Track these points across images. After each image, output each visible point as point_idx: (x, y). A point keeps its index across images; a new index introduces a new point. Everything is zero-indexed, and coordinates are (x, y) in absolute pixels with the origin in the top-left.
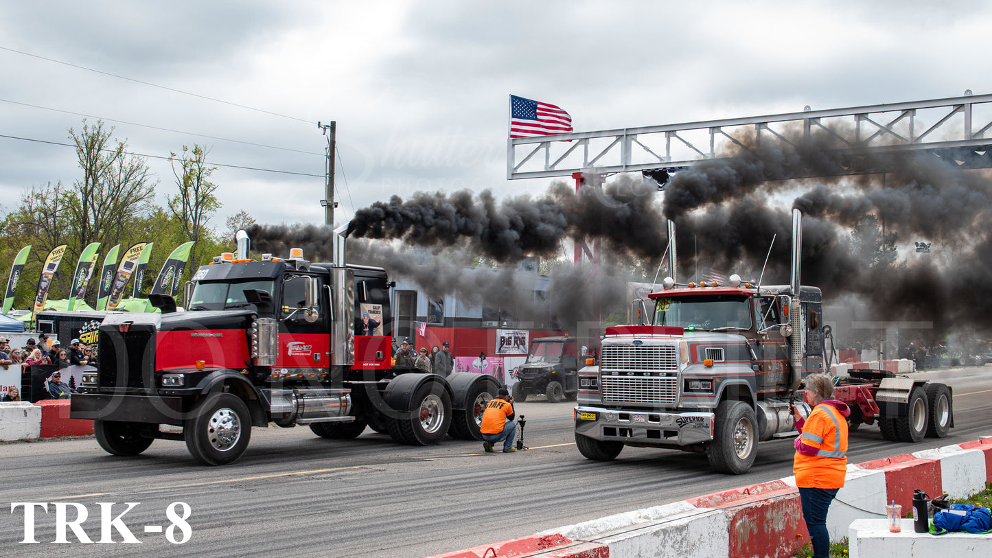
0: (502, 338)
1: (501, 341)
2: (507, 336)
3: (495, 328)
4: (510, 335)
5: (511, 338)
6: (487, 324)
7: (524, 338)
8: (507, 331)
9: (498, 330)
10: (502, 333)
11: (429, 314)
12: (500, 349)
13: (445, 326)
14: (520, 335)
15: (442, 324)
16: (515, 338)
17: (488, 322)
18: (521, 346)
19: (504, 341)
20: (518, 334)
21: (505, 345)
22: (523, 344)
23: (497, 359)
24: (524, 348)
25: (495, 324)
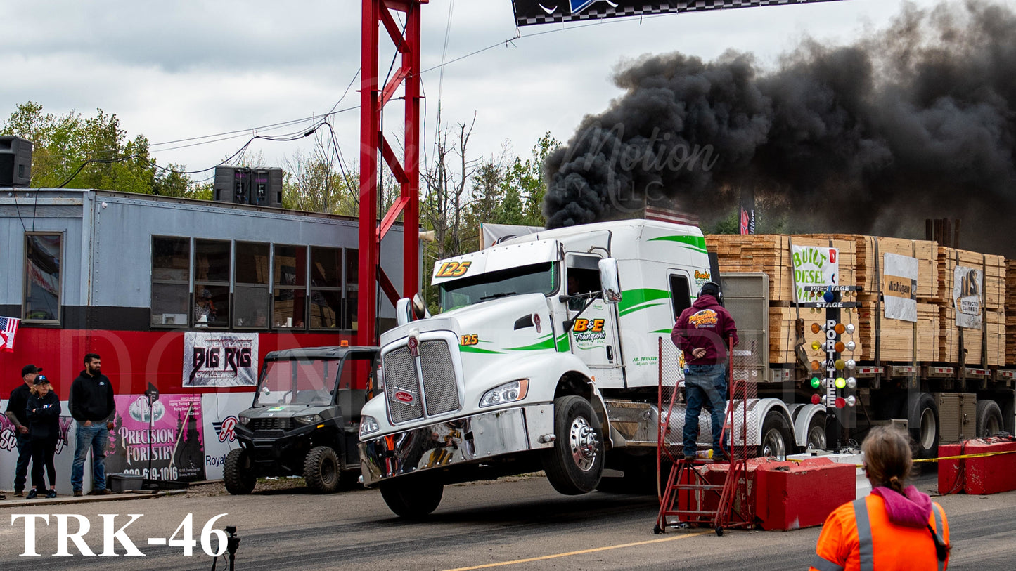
0: (196, 350)
1: (195, 359)
2: (207, 347)
3: (182, 330)
4: (216, 345)
5: (218, 350)
6: (161, 319)
7: (247, 350)
8: (209, 336)
9: (187, 334)
10: (197, 340)
11: (27, 300)
12: (192, 377)
13: (64, 326)
14: (237, 345)
15: (57, 322)
16: (228, 350)
17: (164, 316)
18: (241, 370)
19: (202, 358)
20: (232, 341)
21: (203, 368)
22: (246, 364)
23: (185, 399)
24: (249, 372)
25: (181, 319)
